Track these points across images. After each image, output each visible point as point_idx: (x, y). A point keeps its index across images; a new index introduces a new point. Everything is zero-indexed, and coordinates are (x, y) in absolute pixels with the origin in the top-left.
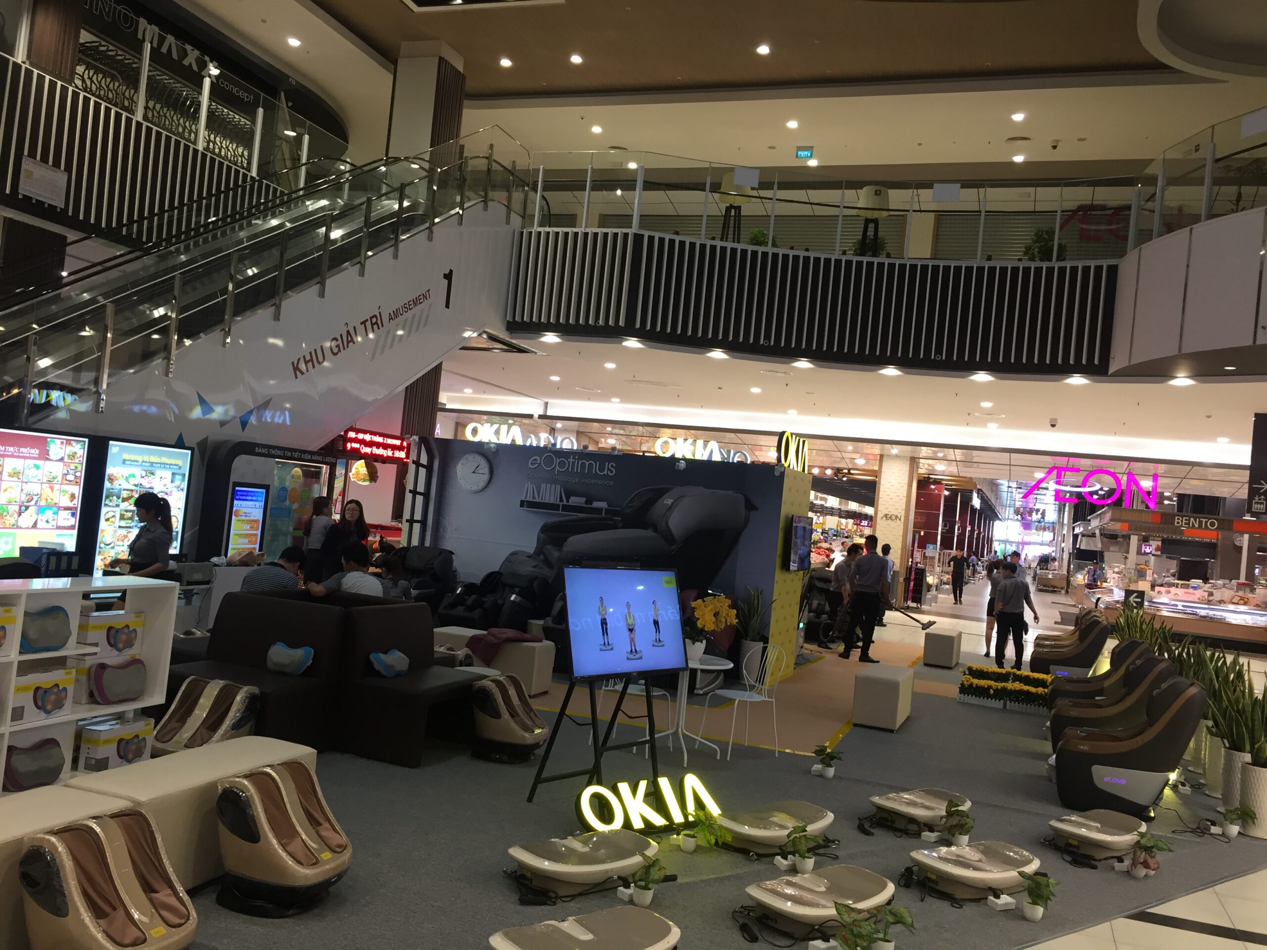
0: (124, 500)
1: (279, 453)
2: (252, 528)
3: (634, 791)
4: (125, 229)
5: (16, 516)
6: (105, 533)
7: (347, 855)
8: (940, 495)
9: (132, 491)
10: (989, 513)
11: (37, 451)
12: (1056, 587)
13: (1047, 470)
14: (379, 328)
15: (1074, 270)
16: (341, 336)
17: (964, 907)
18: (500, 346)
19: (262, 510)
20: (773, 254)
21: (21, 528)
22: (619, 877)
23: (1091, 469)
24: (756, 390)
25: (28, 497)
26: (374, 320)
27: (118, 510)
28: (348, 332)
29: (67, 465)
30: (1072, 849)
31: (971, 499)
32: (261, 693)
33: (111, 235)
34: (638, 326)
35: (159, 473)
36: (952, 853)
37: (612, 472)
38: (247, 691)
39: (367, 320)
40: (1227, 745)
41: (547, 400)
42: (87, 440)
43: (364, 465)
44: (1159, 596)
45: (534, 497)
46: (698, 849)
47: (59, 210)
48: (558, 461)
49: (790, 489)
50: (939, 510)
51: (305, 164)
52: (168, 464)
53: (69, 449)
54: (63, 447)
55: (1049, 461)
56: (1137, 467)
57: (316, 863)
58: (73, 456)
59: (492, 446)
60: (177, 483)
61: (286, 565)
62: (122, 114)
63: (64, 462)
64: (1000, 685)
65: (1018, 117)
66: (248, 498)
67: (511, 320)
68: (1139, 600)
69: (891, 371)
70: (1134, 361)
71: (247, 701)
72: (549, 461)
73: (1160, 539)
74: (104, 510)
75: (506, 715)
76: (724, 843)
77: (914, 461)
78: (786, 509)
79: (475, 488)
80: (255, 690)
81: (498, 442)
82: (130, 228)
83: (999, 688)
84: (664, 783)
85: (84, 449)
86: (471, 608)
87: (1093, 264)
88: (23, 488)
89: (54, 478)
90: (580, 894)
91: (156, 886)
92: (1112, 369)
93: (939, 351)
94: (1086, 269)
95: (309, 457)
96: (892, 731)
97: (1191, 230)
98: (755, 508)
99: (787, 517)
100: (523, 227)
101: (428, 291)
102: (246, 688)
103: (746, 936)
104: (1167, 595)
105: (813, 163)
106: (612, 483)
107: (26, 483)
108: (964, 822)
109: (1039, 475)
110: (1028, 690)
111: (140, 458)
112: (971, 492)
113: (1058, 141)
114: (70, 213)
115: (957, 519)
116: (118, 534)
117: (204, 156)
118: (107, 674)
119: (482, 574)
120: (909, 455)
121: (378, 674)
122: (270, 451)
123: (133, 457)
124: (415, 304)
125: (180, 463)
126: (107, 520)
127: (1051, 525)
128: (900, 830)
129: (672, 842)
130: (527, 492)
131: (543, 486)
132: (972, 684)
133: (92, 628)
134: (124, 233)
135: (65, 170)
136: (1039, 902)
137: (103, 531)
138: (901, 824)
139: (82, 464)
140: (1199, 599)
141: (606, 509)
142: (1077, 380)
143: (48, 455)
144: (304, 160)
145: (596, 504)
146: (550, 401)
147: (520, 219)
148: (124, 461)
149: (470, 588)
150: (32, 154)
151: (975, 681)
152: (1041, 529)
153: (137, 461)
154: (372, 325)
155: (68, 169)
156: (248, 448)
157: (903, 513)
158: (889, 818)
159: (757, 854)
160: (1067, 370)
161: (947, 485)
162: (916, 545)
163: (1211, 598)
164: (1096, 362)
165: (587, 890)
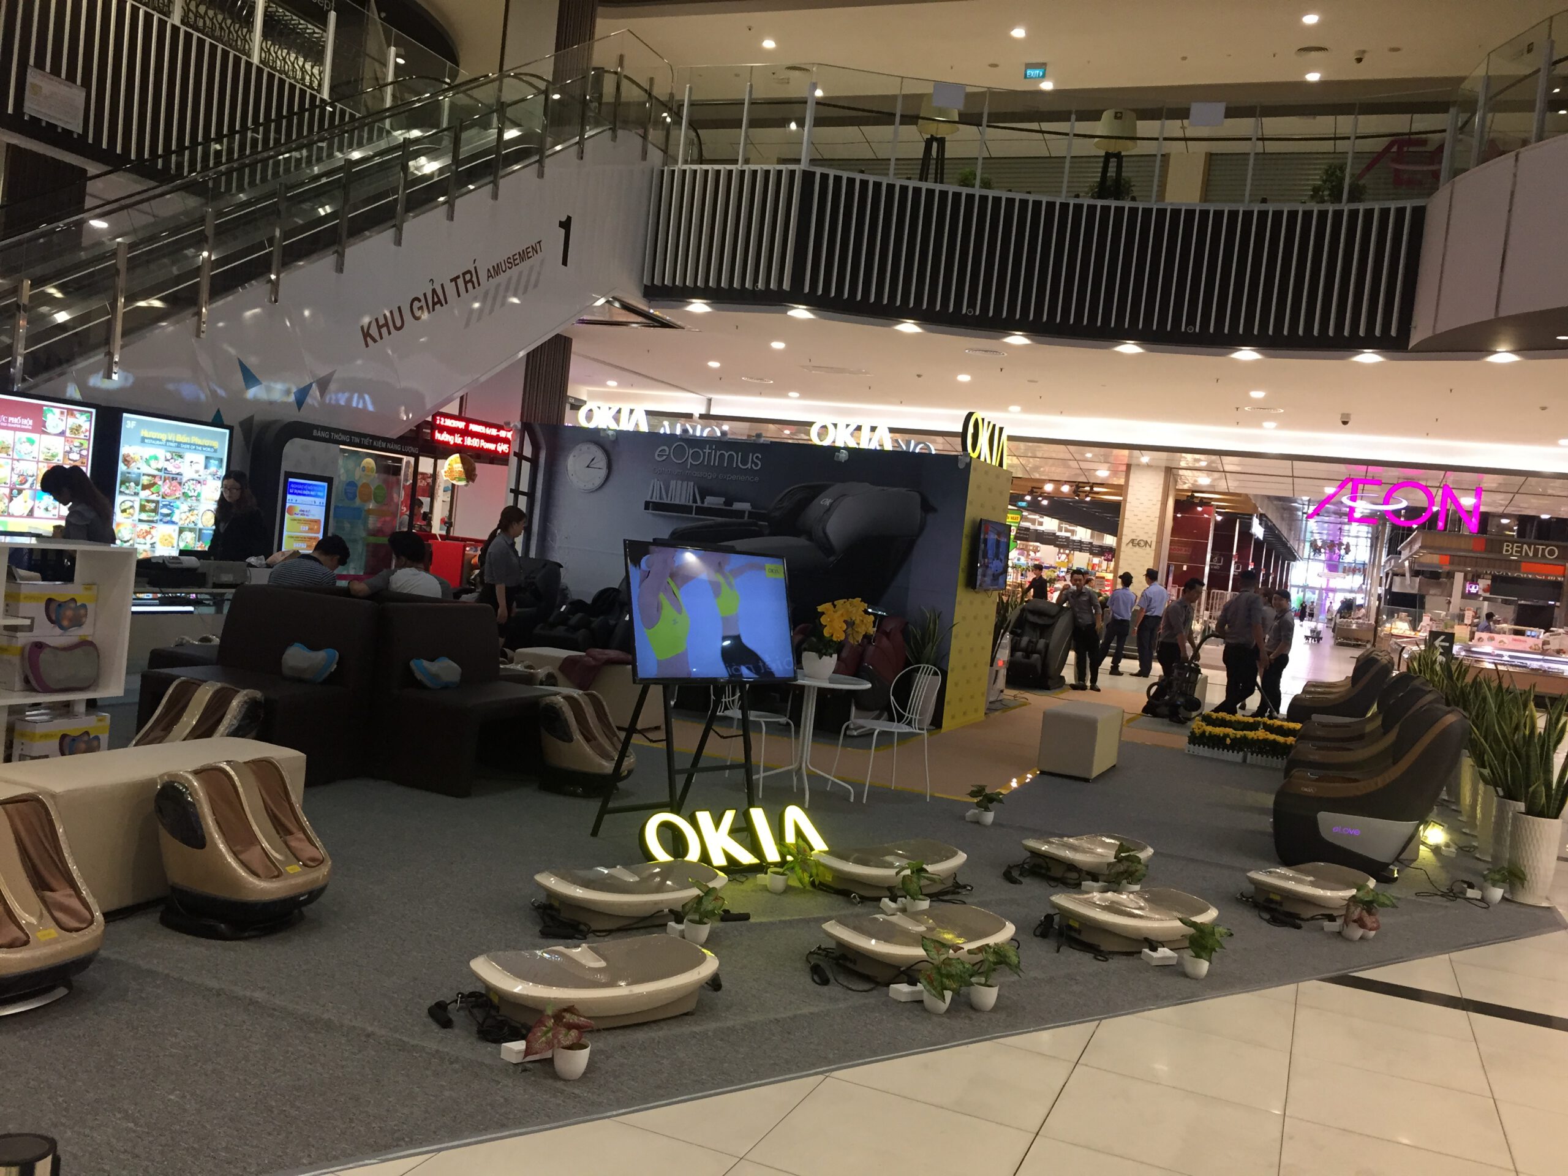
0: (144, 488)
1: (343, 438)
2: (311, 530)
3: (717, 822)
4: (160, 161)
5: (6, 501)
6: (121, 528)
7: (324, 870)
8: (1208, 521)
9: (154, 476)
10: (1282, 550)
11: (31, 422)
12: (1360, 640)
13: (1339, 483)
14: (474, 288)
15: (1369, 213)
16: (425, 295)
17: (1110, 960)
18: (640, 319)
19: (324, 509)
20: (980, 196)
21: (13, 516)
22: (671, 911)
23: (1396, 482)
24: (964, 378)
25: (21, 478)
26: (468, 277)
27: (137, 500)
28: (434, 291)
29: (67, 440)
30: (1273, 906)
31: (1250, 526)
32: (266, 700)
33: (143, 169)
34: (807, 290)
35: (189, 456)
36: (1106, 900)
37: (757, 465)
38: (246, 695)
39: (458, 277)
40: (1501, 793)
41: (710, 396)
42: (94, 411)
43: (459, 460)
44: (1479, 643)
45: (661, 498)
46: (788, 890)
47: (75, 136)
48: (691, 452)
49: (979, 487)
50: (1208, 540)
51: (392, 83)
52: (199, 446)
53: (72, 421)
54: (64, 418)
55: (1343, 470)
56: (1452, 478)
57: (279, 876)
58: (76, 430)
59: (610, 433)
60: (213, 469)
61: (322, 558)
62: (153, 15)
63: (66, 437)
64: (1239, 734)
65: (1311, 19)
66: (305, 492)
67: (649, 284)
68: (1447, 644)
69: (1130, 348)
70: (1442, 328)
71: (246, 706)
72: (679, 452)
73: (1490, 577)
74: (119, 499)
75: (578, 736)
76: (820, 883)
77: (1170, 472)
78: (973, 511)
79: (590, 486)
80: (258, 694)
81: (618, 429)
82: (167, 162)
83: (1238, 736)
84: (758, 815)
85: (91, 421)
86: (576, 628)
87: (1393, 205)
88: (14, 467)
89: (53, 456)
90: (619, 930)
91: (54, 883)
92: (1414, 340)
93: (1191, 321)
94: (1385, 213)
95: (384, 445)
96: (1086, 780)
97: (1517, 156)
98: (933, 510)
99: (974, 522)
100: (665, 164)
101: (539, 242)
102: (245, 692)
103: (816, 978)
104: (1490, 643)
105: (1047, 86)
106: (757, 479)
107: (18, 460)
108: (1133, 869)
109: (1330, 490)
110: (1274, 740)
111: (163, 436)
112: (1252, 515)
113: (1364, 52)
114: (90, 141)
115: (1234, 553)
116: (138, 529)
117: (260, 71)
118: (44, 656)
119: (595, 592)
120: (1164, 464)
121: (419, 685)
122: (331, 435)
123: (154, 435)
124: (522, 260)
125: (216, 444)
126: (124, 511)
127: (1361, 566)
128: (1054, 879)
129: (759, 882)
130: (653, 491)
131: (673, 483)
132: (1204, 732)
133: (25, 598)
134: (160, 166)
135: (82, 85)
136: (1204, 955)
137: (118, 525)
138: (1057, 872)
139: (89, 440)
140: (1531, 648)
141: (749, 512)
142: (1369, 357)
143: (45, 427)
144: (390, 79)
145: (738, 506)
146: (714, 396)
147: (661, 154)
148: (143, 439)
149: (578, 605)
150: (40, 64)
151: (1209, 729)
152: (1349, 571)
153: (160, 440)
154: (466, 283)
155: (86, 83)
156: (303, 430)
157: (1154, 539)
158: (1044, 865)
159: (861, 897)
160: (1356, 344)
161: (1218, 507)
162: (1171, 579)
163: (1546, 647)
164: (1393, 333)
165: (630, 925)
